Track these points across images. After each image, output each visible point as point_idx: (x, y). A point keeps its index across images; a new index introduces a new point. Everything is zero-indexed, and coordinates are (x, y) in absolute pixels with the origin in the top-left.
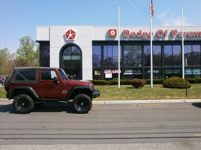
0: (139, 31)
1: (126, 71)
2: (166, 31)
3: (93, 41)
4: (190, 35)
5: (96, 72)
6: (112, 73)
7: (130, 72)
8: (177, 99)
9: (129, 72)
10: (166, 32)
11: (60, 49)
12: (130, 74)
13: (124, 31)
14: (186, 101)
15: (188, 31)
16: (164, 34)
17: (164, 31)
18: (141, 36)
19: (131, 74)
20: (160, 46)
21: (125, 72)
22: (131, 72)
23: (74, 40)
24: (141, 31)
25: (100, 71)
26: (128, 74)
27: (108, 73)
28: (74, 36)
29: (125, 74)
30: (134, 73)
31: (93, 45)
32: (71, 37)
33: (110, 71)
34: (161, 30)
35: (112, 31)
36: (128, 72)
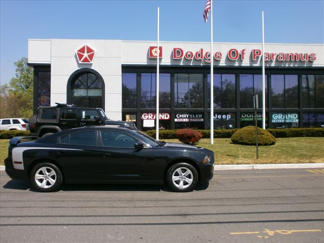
0: (199, 50)
1: (178, 116)
2: (243, 50)
3: (122, 65)
4: (281, 58)
5: (128, 117)
6: (154, 118)
7: (185, 118)
8: (241, 164)
9: (183, 118)
10: (243, 53)
11: (68, 78)
12: (184, 120)
13: (175, 49)
14: (255, 168)
15: (278, 53)
16: (240, 55)
17: (239, 52)
18: (202, 58)
19: (187, 120)
20: (234, 75)
21: (177, 118)
22: (187, 118)
23: (91, 62)
24: (202, 50)
25: (135, 116)
26: (181, 120)
27: (148, 119)
28: (91, 57)
29: (176, 120)
30: (191, 120)
31: (123, 72)
32: (86, 58)
33: (152, 115)
34: (235, 50)
35: (154, 50)
36: (181, 118)
